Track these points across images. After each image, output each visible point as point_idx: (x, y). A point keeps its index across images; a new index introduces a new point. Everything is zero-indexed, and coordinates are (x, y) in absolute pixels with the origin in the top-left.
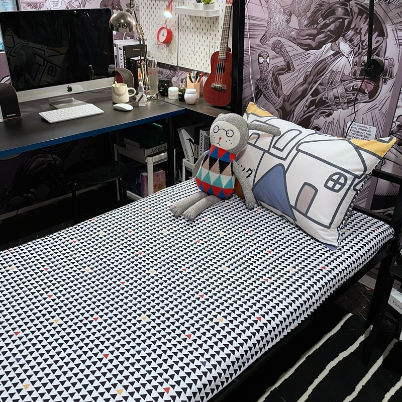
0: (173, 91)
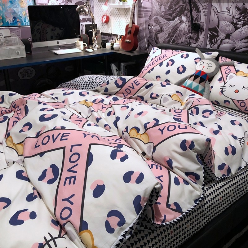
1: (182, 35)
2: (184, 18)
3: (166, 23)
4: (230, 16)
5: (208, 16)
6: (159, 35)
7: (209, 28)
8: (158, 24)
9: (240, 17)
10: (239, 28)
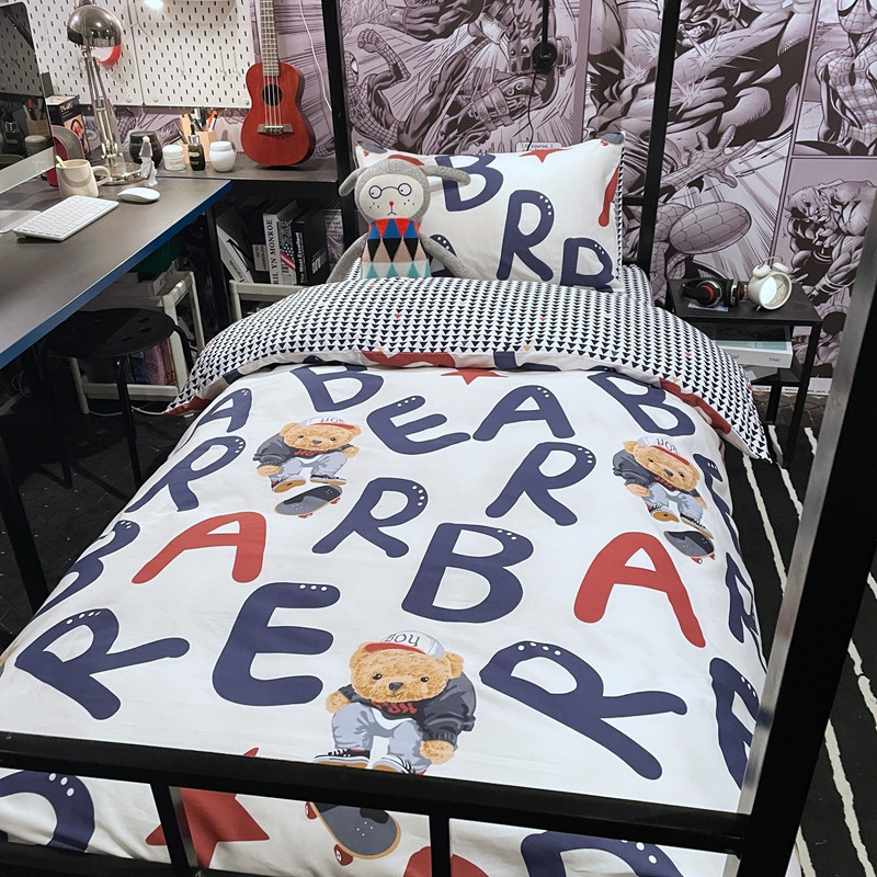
0: (175, 153)
1: (487, 85)
2: (491, 29)
3: (416, 48)
4: (659, 13)
5: (583, 14)
6: (388, 94)
7: (589, 55)
8: (381, 55)
9: (690, 17)
10: (689, 48)
